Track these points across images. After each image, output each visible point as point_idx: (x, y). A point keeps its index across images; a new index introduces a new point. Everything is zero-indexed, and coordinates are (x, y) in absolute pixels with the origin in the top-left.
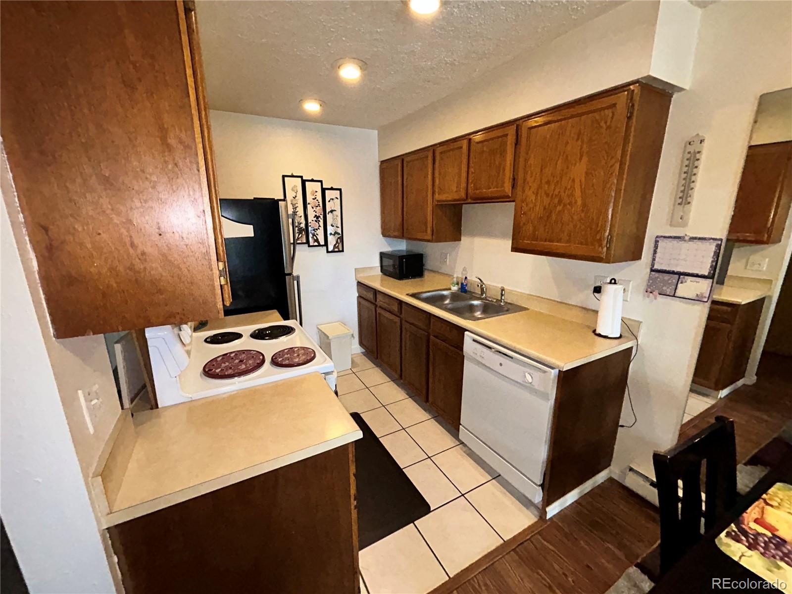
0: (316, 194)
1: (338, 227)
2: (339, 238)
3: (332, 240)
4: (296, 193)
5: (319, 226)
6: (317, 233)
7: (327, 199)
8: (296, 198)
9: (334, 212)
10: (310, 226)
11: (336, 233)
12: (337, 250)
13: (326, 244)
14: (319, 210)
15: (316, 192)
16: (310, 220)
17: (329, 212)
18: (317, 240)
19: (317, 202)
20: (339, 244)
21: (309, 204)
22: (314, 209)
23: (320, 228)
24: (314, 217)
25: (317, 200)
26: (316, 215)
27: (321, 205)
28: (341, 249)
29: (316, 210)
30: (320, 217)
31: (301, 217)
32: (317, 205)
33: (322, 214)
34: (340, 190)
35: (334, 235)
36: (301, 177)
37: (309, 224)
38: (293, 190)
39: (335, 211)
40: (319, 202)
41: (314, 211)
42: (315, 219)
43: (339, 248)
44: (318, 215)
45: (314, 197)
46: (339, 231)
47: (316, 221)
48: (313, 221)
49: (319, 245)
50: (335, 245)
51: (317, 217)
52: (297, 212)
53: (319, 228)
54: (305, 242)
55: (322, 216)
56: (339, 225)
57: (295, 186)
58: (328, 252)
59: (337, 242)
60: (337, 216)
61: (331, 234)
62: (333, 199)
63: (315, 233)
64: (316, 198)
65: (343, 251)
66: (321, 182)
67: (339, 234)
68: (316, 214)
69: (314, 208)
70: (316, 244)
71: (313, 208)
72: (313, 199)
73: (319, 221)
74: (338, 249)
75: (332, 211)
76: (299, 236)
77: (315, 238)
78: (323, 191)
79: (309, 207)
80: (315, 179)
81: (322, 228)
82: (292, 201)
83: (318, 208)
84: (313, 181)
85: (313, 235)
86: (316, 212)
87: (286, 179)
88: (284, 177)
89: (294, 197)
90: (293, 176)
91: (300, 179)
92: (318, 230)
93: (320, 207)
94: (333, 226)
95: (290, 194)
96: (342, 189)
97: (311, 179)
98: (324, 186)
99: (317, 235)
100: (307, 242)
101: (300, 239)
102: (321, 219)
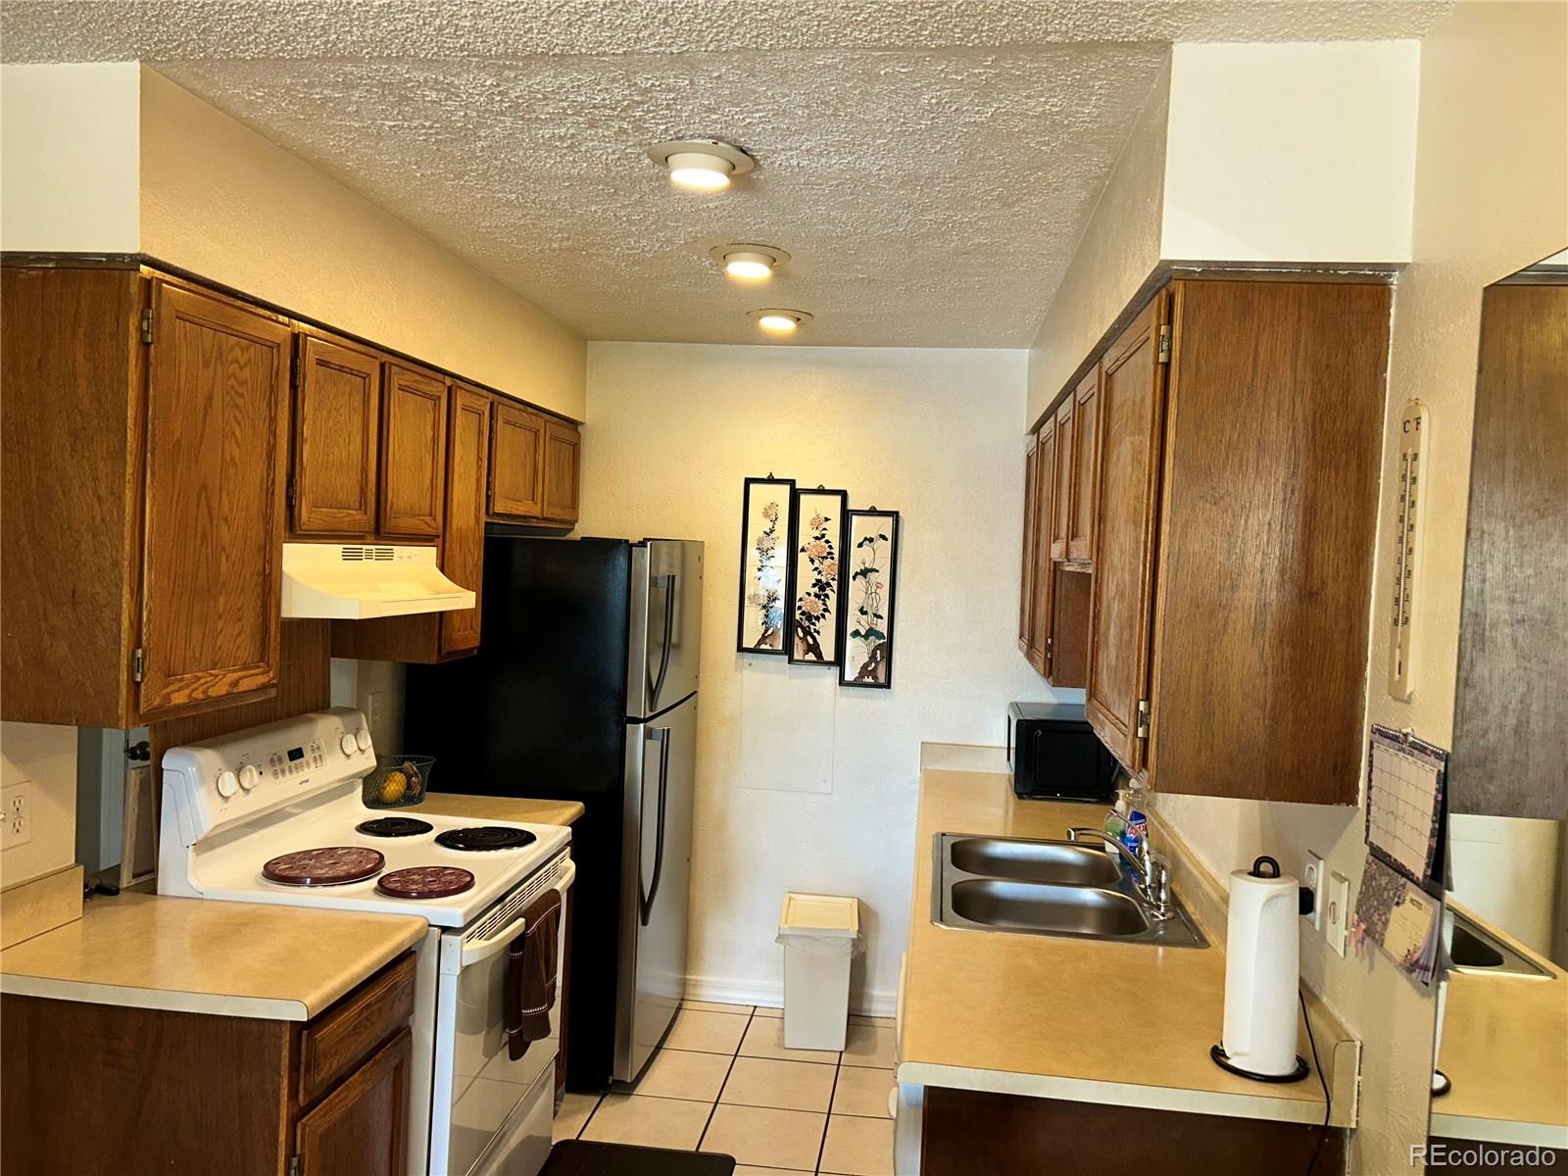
0: (826, 525)
1: (881, 618)
2: (878, 647)
3: (857, 652)
4: (774, 522)
5: (826, 610)
6: (817, 627)
7: (855, 538)
8: (773, 535)
9: (872, 576)
10: (800, 608)
11: (871, 632)
12: (870, 680)
13: (840, 660)
14: (830, 569)
15: (827, 519)
16: (800, 593)
17: (857, 574)
18: (814, 648)
19: (827, 545)
20: (877, 663)
21: (803, 550)
22: (817, 564)
23: (827, 614)
24: (814, 586)
25: (827, 542)
26: (818, 581)
27: (836, 556)
28: (882, 679)
29: (821, 567)
30: (829, 585)
31: (778, 582)
32: (825, 554)
33: (836, 577)
34: (895, 515)
35: (866, 637)
36: (792, 483)
37: (798, 604)
38: (766, 515)
39: (877, 571)
40: (830, 547)
41: (816, 569)
42: (816, 589)
43: (878, 674)
44: (824, 580)
45: (817, 534)
46: (882, 626)
47: (816, 595)
48: (809, 594)
49: (820, 660)
50: (865, 666)
51: (822, 585)
52: (769, 570)
53: (823, 616)
54: (780, 648)
55: (834, 584)
56: (884, 612)
57: (773, 506)
58: (842, 682)
59: (873, 657)
60: (879, 586)
61: (856, 633)
62: (871, 540)
63: (812, 627)
64: (823, 536)
65: (888, 685)
66: (843, 494)
67: (879, 635)
68: (819, 577)
69: (817, 562)
70: (811, 657)
71: (812, 561)
72: (817, 538)
73: (827, 596)
74: (875, 678)
75: (864, 573)
76: (766, 631)
77: (811, 641)
78: (846, 515)
79: (802, 558)
80: (826, 488)
81: (831, 618)
82: (760, 541)
83: (828, 561)
84: (821, 491)
85: (807, 632)
86: (820, 573)
87: (752, 486)
88: (748, 482)
89: (768, 531)
90: (771, 480)
91: (787, 488)
92: (822, 620)
93: (832, 558)
94: (866, 613)
95: (758, 525)
96: (901, 514)
97: (816, 488)
98: (851, 506)
99: (815, 634)
100: (788, 649)
101: (768, 641)
102: (833, 591)
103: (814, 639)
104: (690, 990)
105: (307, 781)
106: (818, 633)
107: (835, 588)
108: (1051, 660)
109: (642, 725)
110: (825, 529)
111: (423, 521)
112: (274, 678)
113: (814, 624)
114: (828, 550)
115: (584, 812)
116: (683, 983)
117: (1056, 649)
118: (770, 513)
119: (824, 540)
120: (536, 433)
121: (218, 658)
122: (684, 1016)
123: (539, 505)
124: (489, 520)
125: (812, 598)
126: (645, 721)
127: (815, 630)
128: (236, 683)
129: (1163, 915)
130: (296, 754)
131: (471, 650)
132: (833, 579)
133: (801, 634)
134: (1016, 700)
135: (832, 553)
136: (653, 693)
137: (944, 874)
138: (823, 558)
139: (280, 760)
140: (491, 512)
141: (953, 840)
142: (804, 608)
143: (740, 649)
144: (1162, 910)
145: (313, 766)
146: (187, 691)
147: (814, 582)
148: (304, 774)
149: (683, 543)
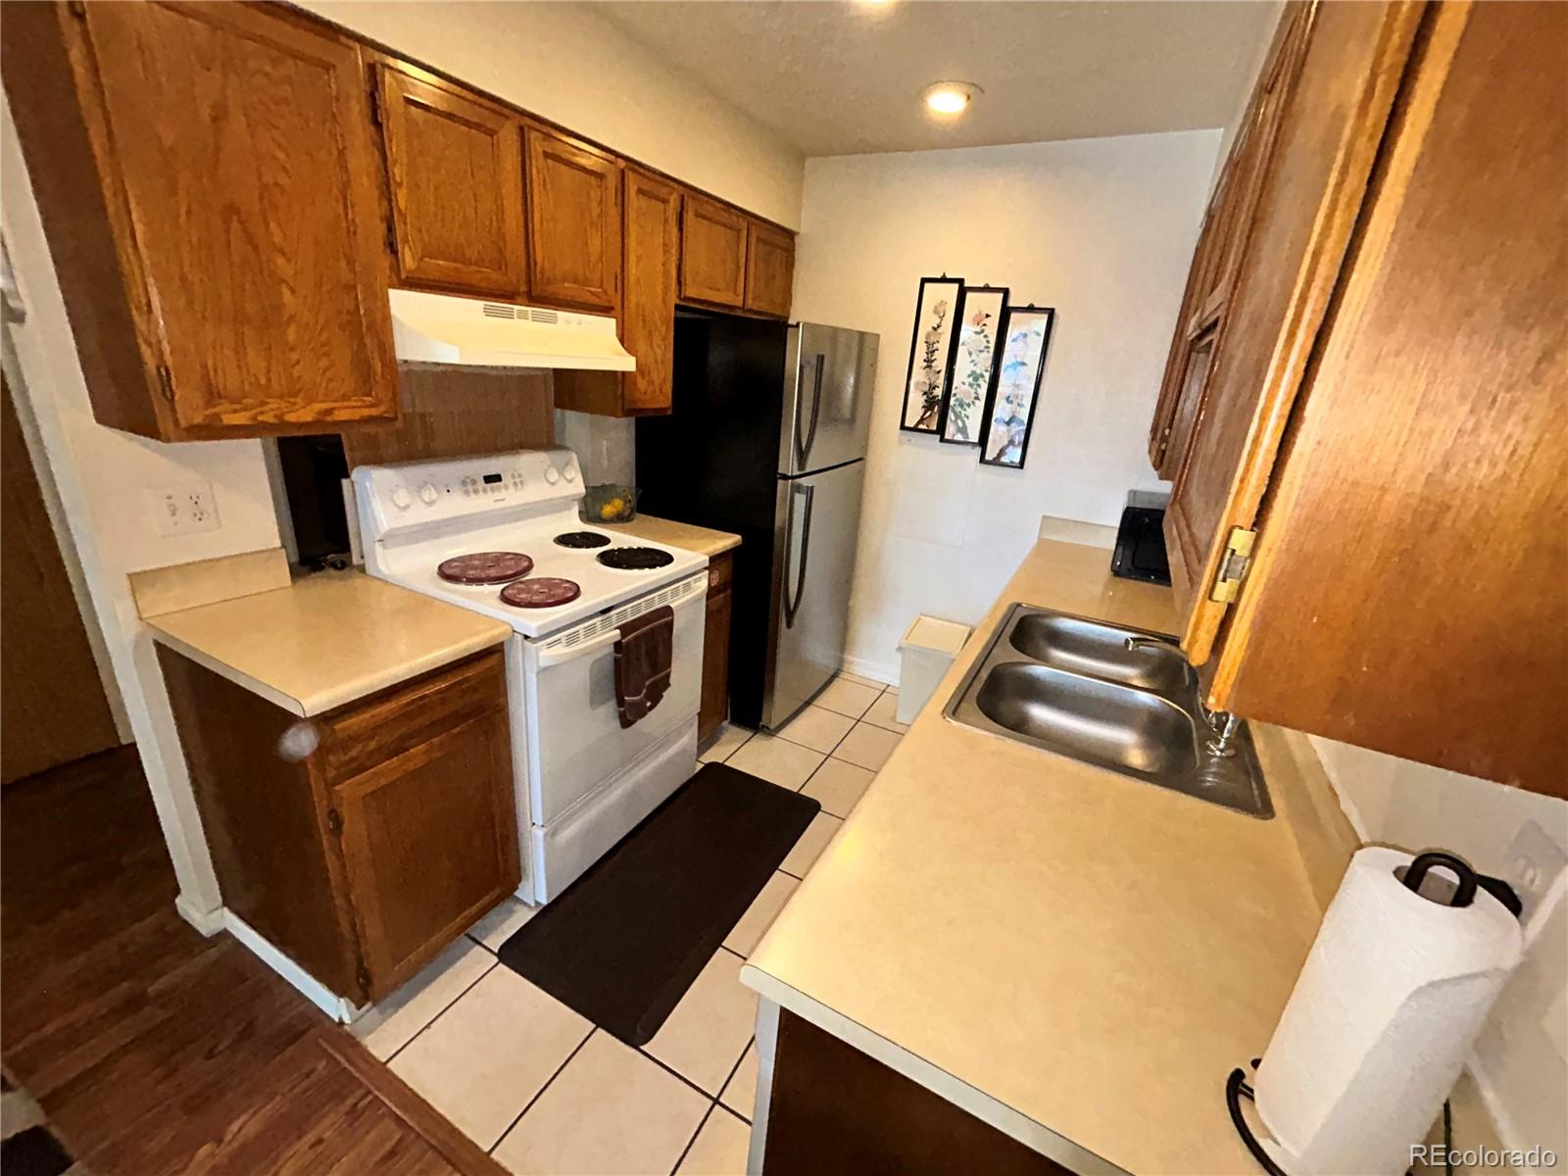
0: (987, 321)
1: (1023, 407)
2: (1018, 433)
3: (999, 436)
4: (941, 318)
5: (977, 398)
6: (967, 413)
7: (1011, 335)
8: (939, 330)
9: (1021, 369)
10: (955, 395)
11: (1013, 419)
12: (1007, 460)
13: (983, 441)
14: (985, 361)
15: (988, 316)
16: (957, 382)
17: (1008, 367)
18: (963, 430)
19: (985, 340)
20: (1015, 446)
21: (962, 344)
22: (974, 357)
23: (977, 402)
24: (969, 376)
25: (986, 336)
26: (973, 372)
27: (992, 350)
28: (1017, 460)
29: (977, 360)
30: (982, 376)
31: (939, 372)
32: (982, 348)
33: (990, 369)
34: (1050, 311)
35: (1008, 423)
36: (960, 281)
37: (954, 391)
38: (936, 312)
39: (1027, 365)
40: (988, 342)
41: (972, 361)
42: (971, 379)
43: (1016, 456)
44: (978, 372)
45: (978, 329)
46: (1024, 415)
47: (971, 385)
48: (964, 383)
49: (966, 442)
50: (1004, 448)
51: (975, 376)
52: (933, 361)
53: (974, 403)
54: (934, 428)
55: (987, 376)
56: (1027, 403)
57: (943, 303)
58: (982, 460)
59: (1012, 440)
60: (1026, 378)
61: (1001, 421)
62: (1025, 336)
63: (963, 412)
64: (983, 331)
65: (1021, 465)
66: (1006, 292)
67: (1021, 423)
68: (974, 369)
69: (974, 355)
70: (960, 437)
71: (970, 354)
72: (977, 333)
73: (979, 386)
74: (1012, 458)
75: (1015, 366)
76: (925, 414)
77: (960, 424)
78: (1006, 313)
79: (962, 351)
80: (991, 286)
81: (981, 404)
82: (928, 335)
83: (985, 354)
84: (987, 289)
85: (958, 416)
86: (975, 365)
87: (927, 286)
88: (924, 281)
89: (936, 326)
90: (944, 280)
91: (955, 287)
92: (972, 406)
93: (988, 352)
94: (1011, 402)
95: (928, 321)
96: (1056, 311)
97: (982, 286)
98: (1011, 303)
99: (965, 419)
100: (941, 430)
101: (925, 422)
102: (985, 381)
103: (964, 422)
104: (846, 666)
105: (503, 500)
106: (968, 417)
107: (987, 379)
108: (1164, 452)
109: (790, 481)
110: (985, 325)
111: (590, 291)
112: (387, 412)
113: (965, 410)
114: (986, 344)
115: (741, 543)
116: (841, 661)
117: (1171, 440)
118: (939, 312)
119: (983, 334)
120: (739, 231)
121: (298, 387)
122: (837, 682)
123: (741, 298)
124: (682, 303)
125: (967, 387)
126: (793, 478)
127: (965, 415)
128: (329, 412)
129: (1222, 751)
130: (493, 479)
131: (665, 409)
132: (987, 371)
133: (953, 418)
134: (1135, 488)
135: (988, 347)
136: (802, 455)
137: (995, 651)
138: (981, 351)
139: (474, 482)
140: (682, 296)
141: (1025, 613)
142: (958, 396)
143: (903, 427)
144: (1222, 745)
145: (512, 489)
146: (248, 414)
147: (969, 373)
148: (503, 494)
149: (862, 335)
